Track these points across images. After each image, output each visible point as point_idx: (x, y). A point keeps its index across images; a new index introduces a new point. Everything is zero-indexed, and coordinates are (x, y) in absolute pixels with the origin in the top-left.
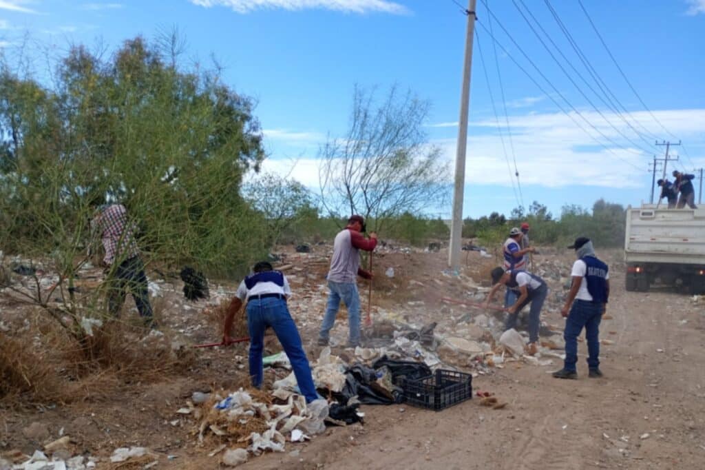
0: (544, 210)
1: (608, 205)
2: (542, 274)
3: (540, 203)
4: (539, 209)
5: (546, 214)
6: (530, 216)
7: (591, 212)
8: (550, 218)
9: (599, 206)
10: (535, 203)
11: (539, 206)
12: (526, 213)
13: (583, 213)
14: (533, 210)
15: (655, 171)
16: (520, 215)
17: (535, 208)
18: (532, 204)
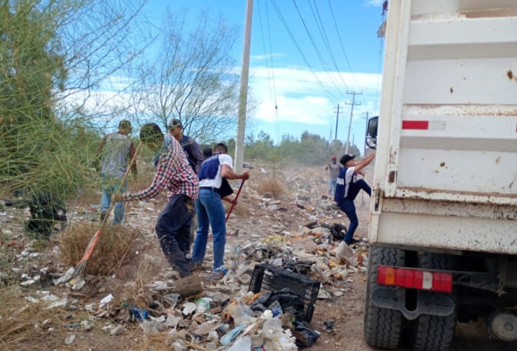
0: (268, 137)
1: (311, 135)
2: (298, 187)
3: (265, 132)
4: (265, 136)
5: (270, 140)
6: (259, 142)
7: (300, 140)
8: (272, 143)
9: (305, 136)
10: (262, 132)
11: (265, 134)
12: (256, 139)
13: (295, 139)
14: (260, 137)
15: (338, 113)
16: (252, 141)
17: (262, 136)
18: (259, 133)
